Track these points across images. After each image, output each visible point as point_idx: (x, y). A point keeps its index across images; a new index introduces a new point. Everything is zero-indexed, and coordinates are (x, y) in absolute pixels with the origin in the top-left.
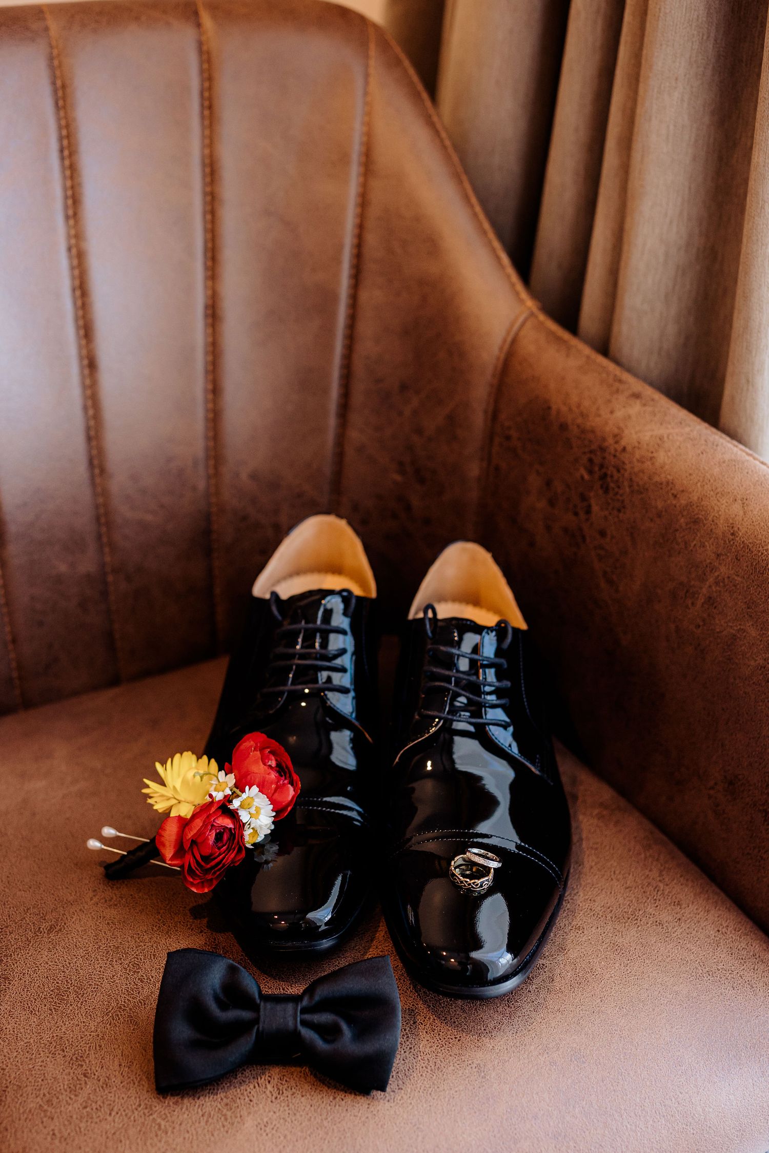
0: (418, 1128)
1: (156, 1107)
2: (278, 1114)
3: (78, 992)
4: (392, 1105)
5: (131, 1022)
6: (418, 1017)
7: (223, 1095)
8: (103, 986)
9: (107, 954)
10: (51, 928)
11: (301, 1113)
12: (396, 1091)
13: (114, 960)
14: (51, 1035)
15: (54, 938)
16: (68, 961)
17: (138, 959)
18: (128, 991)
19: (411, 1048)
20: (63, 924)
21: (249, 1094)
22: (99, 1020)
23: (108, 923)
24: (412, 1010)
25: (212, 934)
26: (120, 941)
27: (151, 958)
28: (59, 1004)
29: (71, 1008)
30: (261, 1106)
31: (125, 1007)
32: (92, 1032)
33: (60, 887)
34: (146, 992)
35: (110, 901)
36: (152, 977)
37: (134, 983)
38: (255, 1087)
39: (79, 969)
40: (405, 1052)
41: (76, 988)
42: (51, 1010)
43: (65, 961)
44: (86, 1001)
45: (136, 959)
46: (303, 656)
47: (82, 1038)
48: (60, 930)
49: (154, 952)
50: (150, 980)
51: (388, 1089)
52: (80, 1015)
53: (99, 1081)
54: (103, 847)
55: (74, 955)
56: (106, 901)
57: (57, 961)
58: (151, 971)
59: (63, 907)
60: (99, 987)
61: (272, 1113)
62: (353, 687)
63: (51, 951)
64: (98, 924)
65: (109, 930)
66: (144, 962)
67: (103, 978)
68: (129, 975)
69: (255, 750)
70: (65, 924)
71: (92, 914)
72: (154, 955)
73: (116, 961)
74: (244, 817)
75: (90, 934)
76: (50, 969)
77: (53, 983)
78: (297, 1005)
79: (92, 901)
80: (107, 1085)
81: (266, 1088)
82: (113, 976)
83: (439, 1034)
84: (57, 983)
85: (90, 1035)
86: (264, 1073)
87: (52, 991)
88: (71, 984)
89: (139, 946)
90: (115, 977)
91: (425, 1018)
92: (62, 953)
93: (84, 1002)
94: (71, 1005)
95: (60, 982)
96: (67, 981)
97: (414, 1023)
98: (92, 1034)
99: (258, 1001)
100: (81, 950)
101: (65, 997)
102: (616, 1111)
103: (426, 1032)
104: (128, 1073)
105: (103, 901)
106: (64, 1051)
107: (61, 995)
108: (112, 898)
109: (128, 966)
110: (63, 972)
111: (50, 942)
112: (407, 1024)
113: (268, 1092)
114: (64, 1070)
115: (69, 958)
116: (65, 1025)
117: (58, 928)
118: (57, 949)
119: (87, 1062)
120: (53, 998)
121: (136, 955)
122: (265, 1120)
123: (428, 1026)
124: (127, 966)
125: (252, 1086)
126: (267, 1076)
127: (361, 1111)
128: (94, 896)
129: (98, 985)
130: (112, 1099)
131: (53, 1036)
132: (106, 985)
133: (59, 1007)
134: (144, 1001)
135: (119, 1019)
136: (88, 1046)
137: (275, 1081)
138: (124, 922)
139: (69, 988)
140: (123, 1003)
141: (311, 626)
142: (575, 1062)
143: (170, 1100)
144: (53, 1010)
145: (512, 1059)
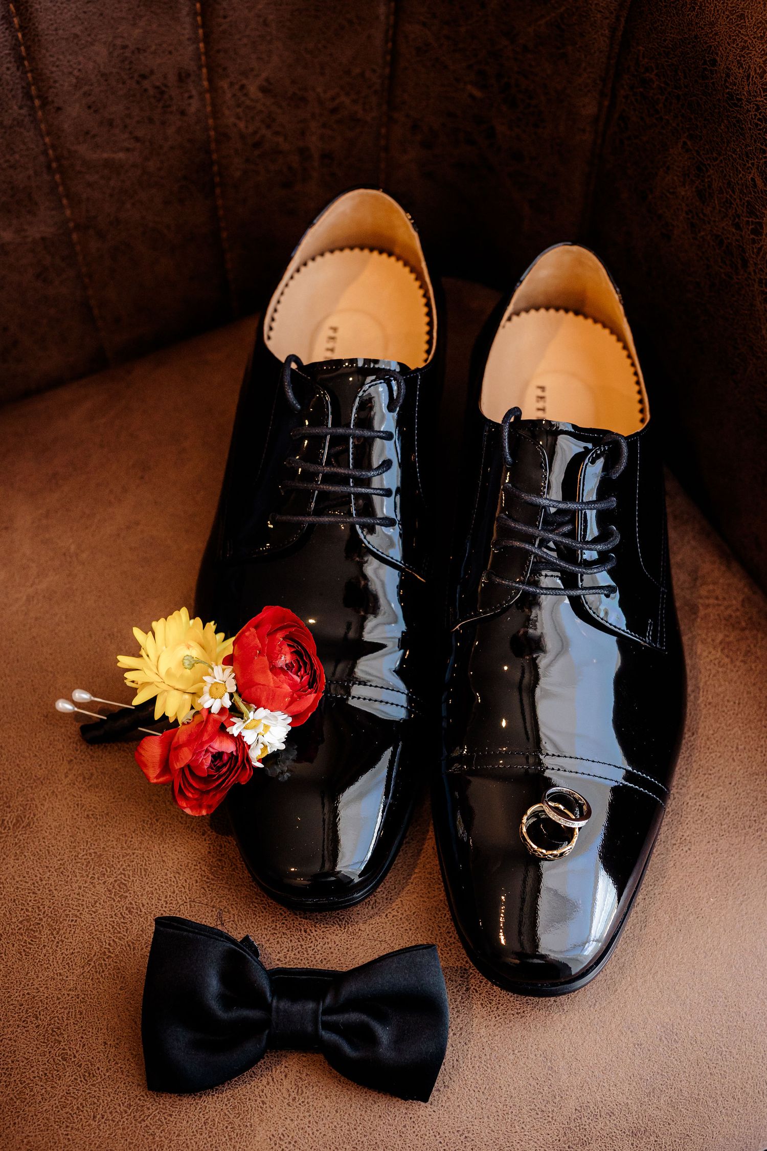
0: (466, 1137)
1: (148, 1109)
2: (296, 1123)
3: (52, 926)
4: (435, 1109)
5: (118, 977)
6: (473, 980)
7: (229, 1093)
8: (83, 917)
9: (87, 866)
10: (18, 821)
11: (325, 1121)
12: (441, 1089)
13: (96, 876)
14: (22, 993)
15: (21, 838)
16: (39, 875)
17: (125, 876)
18: (113, 927)
19: (461, 1029)
20: (32, 816)
21: (261, 1094)
22: (80, 970)
23: (88, 815)
24: (465, 970)
25: (217, 837)
26: (102, 846)
27: (141, 875)
28: (30, 943)
29: (44, 952)
30: (276, 1109)
31: (110, 952)
32: (70, 990)
33: (27, 754)
34: (135, 929)
35: (90, 779)
36: (143, 906)
37: (121, 914)
38: (268, 1083)
39: (53, 888)
40: (454, 1034)
41: (49, 920)
42: (20, 953)
43: (36, 876)
44: (63, 941)
45: (123, 876)
46: (329, 479)
47: (58, 999)
48: (29, 824)
49: (145, 865)
50: (141, 911)
51: (431, 1099)
52: (55, 963)
53: (80, 1066)
54: (76, 709)
55: (47, 867)
56: (84, 778)
57: (25, 875)
58: (142, 895)
59: (32, 787)
60: (78, 919)
61: (288, 1121)
62: (399, 518)
63: (18, 859)
64: (75, 816)
65: (89, 827)
66: (133, 881)
67: (82, 905)
68: (114, 901)
69: (261, 654)
70: (34, 815)
71: (68, 801)
72: (145, 870)
73: (98, 879)
74: (249, 738)
75: (66, 834)
76: (18, 888)
77: (22, 909)
78: (318, 1004)
79: (68, 779)
80: (90, 1074)
81: (282, 1085)
82: (96, 902)
83: (498, 1008)
84: (27, 910)
85: (68, 995)
86: (279, 1062)
87: (21, 922)
88: (44, 912)
89: (127, 855)
90: (97, 904)
91: (481, 982)
92: (31, 863)
93: (61, 943)
94: (44, 946)
95: (30, 909)
96: (39, 908)
97: (467, 990)
98: (71, 993)
99: (270, 999)
100: (55, 860)
101: (36, 934)
102: (710, 1097)
103: (482, 1004)
104: (115, 1056)
105: (80, 779)
106: (37, 1018)
107: (31, 930)
108: (92, 774)
109: (113, 886)
110: (34, 893)
111: (16, 844)
112: (458, 991)
113: (284, 1091)
114: (38, 1048)
115: (41, 871)
116: (37, 977)
117: (26, 821)
118: (25, 855)
119: (66, 1036)
120: (22, 935)
121: (124, 870)
122: (281, 1131)
123: (483, 995)
124: (111, 886)
125: (264, 1082)
126: (283, 1066)
127: (397, 1119)
128: (70, 770)
129: (76, 916)
130: (96, 1094)
131: (24, 995)
132: (86, 916)
133: (30, 948)
134: (133, 943)
135: (103, 971)
136: (66, 1011)
137: (292, 1076)
138: (107, 814)
139: (41, 919)
140: (108, 947)
141: (341, 431)
142: (666, 1042)
143: (167, 1101)
144: (23, 954)
145: (587, 1042)
